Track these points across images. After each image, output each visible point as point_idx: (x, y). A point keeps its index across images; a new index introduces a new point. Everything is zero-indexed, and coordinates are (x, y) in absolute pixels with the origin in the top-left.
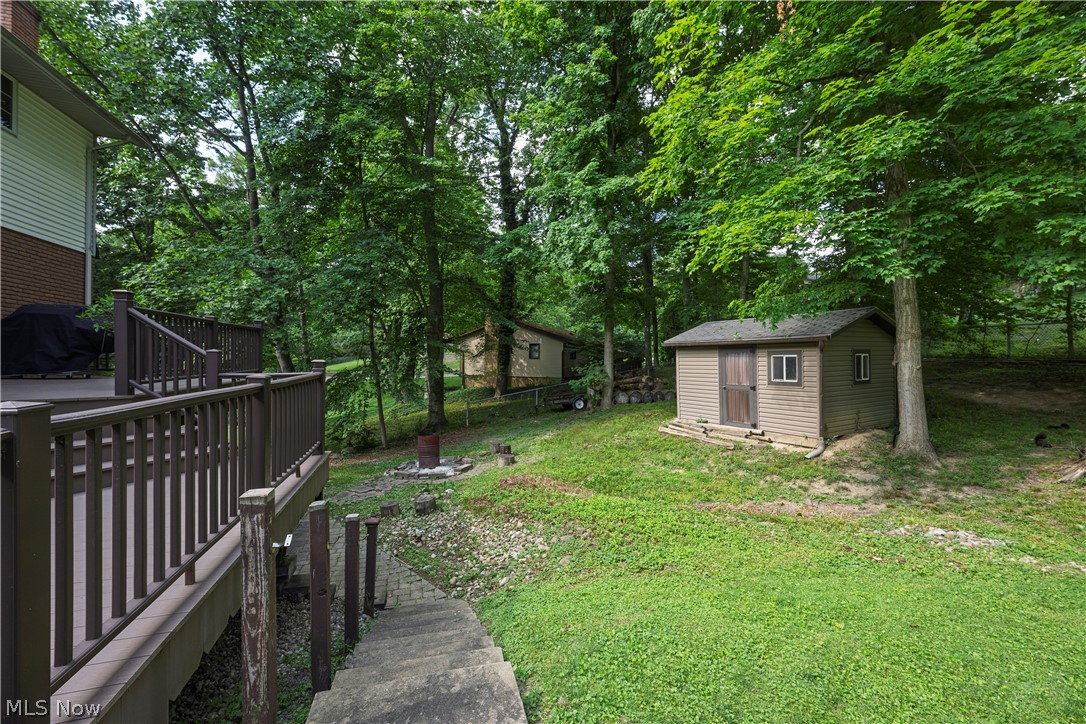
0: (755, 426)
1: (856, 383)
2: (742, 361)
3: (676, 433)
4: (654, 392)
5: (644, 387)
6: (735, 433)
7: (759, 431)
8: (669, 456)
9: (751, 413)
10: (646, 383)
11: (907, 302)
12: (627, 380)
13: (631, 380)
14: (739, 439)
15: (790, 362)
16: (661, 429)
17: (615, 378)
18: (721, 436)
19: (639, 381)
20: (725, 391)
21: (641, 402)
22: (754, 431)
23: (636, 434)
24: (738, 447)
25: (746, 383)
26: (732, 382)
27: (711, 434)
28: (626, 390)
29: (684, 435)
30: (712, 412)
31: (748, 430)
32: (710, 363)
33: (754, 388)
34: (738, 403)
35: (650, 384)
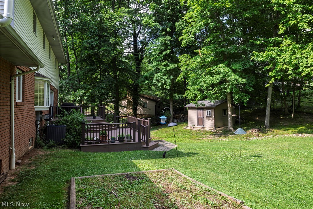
0: (204, 126)
1: (223, 116)
2: (201, 111)
3: (187, 128)
4: (184, 119)
5: (182, 117)
6: (200, 128)
7: (204, 127)
8: (185, 133)
9: (203, 123)
10: (182, 116)
11: (229, 100)
12: (177, 115)
13: (178, 115)
14: (200, 129)
15: (210, 111)
16: (184, 128)
17: (173, 115)
18: (197, 128)
19: (181, 116)
20: (198, 118)
21: (181, 122)
22: (203, 127)
23: (178, 129)
24: (199, 130)
25: (202, 116)
26: (199, 116)
27: (195, 128)
28: (176, 119)
29: (189, 129)
30: (195, 123)
31: (202, 127)
32: (195, 112)
33: (203, 117)
34: (200, 121)
35: (184, 117)
